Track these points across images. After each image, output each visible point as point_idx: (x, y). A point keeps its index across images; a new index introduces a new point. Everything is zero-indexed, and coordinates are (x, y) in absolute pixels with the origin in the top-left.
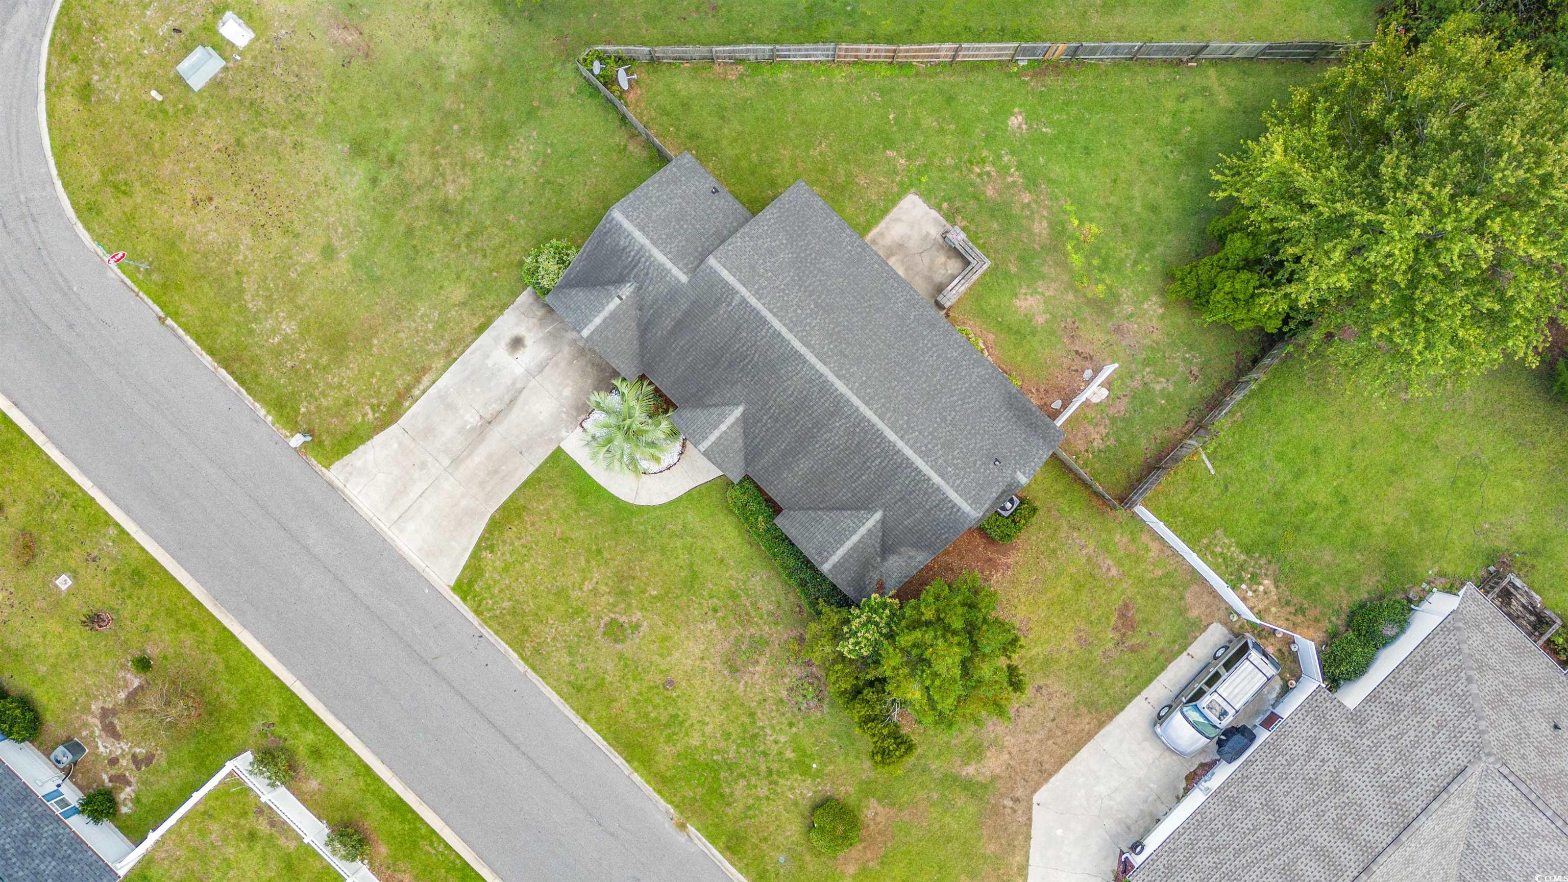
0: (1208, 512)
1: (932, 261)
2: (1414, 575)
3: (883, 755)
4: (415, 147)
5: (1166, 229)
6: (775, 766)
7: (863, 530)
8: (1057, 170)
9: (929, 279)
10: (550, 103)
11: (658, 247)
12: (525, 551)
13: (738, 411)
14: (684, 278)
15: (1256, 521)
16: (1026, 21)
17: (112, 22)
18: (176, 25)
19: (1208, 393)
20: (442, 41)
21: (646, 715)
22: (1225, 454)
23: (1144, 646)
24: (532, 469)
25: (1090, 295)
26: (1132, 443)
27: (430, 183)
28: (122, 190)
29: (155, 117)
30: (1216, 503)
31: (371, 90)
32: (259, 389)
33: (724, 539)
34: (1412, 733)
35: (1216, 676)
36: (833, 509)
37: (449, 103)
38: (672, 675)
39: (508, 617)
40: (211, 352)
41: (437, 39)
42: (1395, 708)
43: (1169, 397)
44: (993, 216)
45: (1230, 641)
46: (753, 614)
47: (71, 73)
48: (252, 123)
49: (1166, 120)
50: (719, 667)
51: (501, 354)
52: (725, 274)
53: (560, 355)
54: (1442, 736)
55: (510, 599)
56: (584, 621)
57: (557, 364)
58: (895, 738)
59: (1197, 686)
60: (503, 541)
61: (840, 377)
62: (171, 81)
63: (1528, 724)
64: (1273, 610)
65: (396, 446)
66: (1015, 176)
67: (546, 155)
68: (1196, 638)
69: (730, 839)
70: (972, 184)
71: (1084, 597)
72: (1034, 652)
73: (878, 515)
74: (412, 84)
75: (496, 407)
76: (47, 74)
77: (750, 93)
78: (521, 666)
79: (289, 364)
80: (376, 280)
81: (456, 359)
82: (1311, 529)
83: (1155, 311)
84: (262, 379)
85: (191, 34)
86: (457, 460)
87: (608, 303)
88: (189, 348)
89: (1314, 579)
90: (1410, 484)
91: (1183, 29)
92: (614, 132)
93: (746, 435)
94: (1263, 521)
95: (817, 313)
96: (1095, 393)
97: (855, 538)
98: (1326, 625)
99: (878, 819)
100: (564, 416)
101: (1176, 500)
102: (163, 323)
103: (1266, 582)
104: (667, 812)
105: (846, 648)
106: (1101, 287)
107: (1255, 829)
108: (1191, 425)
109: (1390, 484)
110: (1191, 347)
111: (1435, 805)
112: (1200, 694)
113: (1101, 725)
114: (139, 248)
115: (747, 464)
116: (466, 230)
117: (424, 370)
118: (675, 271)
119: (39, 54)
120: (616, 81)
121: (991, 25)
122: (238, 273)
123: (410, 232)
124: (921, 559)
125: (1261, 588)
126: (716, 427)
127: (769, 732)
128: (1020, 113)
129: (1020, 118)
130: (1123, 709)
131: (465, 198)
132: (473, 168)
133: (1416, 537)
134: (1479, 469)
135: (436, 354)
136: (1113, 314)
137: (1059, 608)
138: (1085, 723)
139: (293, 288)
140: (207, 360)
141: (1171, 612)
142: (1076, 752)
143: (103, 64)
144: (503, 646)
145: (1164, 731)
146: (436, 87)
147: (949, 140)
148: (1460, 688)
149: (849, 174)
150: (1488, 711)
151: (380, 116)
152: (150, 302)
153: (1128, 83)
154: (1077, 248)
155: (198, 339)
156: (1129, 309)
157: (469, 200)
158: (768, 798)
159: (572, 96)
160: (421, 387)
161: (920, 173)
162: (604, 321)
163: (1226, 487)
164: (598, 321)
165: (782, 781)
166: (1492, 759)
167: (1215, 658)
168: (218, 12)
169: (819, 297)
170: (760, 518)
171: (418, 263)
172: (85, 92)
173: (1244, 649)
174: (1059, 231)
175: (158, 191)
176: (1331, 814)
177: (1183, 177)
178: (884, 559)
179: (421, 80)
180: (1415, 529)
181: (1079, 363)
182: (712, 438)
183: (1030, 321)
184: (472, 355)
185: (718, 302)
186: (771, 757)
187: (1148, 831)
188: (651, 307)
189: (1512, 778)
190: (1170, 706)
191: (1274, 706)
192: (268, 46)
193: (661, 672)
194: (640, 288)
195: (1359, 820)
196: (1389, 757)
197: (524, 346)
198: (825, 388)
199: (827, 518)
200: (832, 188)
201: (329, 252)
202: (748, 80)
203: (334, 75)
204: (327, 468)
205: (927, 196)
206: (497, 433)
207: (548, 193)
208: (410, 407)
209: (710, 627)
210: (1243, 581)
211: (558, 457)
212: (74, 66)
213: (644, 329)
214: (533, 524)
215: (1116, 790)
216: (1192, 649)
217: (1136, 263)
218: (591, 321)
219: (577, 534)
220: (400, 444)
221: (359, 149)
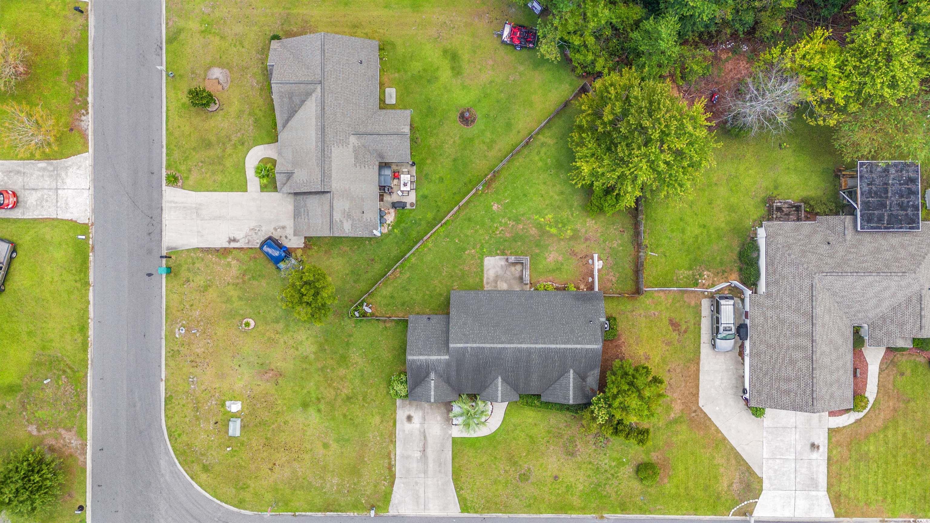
0: (667, 268)
1: (511, 272)
2: (747, 229)
3: (641, 442)
4: (322, 388)
5: (571, 196)
6: (612, 472)
7: (571, 380)
8: (521, 210)
9: (515, 278)
10: (350, 336)
11: (430, 355)
12: (472, 480)
13: (500, 379)
14: (447, 357)
15: (684, 257)
16: (470, 175)
17: (193, 440)
18: (214, 421)
19: (632, 232)
20: (300, 349)
21: (558, 494)
22: (655, 246)
23: (688, 327)
24: (451, 452)
25: (568, 237)
26: (624, 269)
27: (337, 395)
28: (245, 488)
29: (235, 456)
30: (667, 263)
31: (292, 384)
32: (344, 508)
33: (530, 417)
34: (788, 286)
35: (718, 319)
36: (556, 381)
37: (319, 365)
38: (554, 474)
39: (487, 505)
40: (319, 511)
41: (297, 349)
42: (776, 282)
43: (621, 245)
44: (516, 241)
45: (712, 301)
46: (561, 432)
47: (197, 468)
48: (265, 429)
49: (540, 164)
50: (566, 457)
51: (408, 426)
52: (459, 345)
53: (426, 409)
54: (797, 280)
55: (482, 499)
56: (512, 484)
57: (428, 413)
58: (640, 433)
59: (715, 326)
60: (463, 483)
61: (521, 343)
62: (229, 440)
63: (819, 251)
64: (715, 279)
65: (402, 485)
66: (511, 223)
67: (364, 352)
68: (701, 310)
69: (620, 507)
70: (501, 238)
71: (655, 330)
72: (657, 361)
73: (572, 371)
74: (303, 370)
75: (421, 445)
76: (188, 474)
77: (408, 274)
78: (505, 516)
79: (346, 492)
80: (348, 440)
81: (395, 441)
82: (703, 244)
83: (592, 223)
84: (342, 504)
85: (221, 420)
86: (425, 472)
87: (430, 385)
88: (311, 516)
89: (718, 258)
90: (719, 202)
91: (519, 132)
92: (378, 326)
93: (508, 383)
94: (686, 256)
95: (496, 329)
96: (598, 265)
97: (571, 385)
98: (736, 269)
99: (659, 457)
100: (445, 427)
101: (654, 274)
102: (296, 516)
103: (705, 273)
104: (593, 517)
105: (600, 421)
106: (569, 232)
107: (771, 357)
108: (636, 247)
109: (713, 208)
110: (613, 224)
111: (814, 303)
112: (718, 328)
113: (698, 364)
114: (267, 500)
115: (517, 392)
116: (361, 398)
117: (389, 454)
118: (443, 357)
119: (180, 471)
120: (366, 312)
121: (460, 186)
122: (304, 479)
123: (345, 416)
124: (597, 372)
125: (706, 276)
126: (497, 390)
127: (600, 463)
128: (494, 203)
129: (496, 205)
130: (700, 353)
131: (352, 389)
132: (345, 377)
133: (736, 217)
134: (735, 179)
135: (388, 445)
136: (580, 236)
137: (651, 340)
138: (693, 368)
139: (324, 468)
140: (320, 514)
141: (686, 310)
142: (699, 379)
143: (202, 455)
144: (494, 515)
145: (718, 349)
146: (311, 364)
147: (481, 232)
148: (789, 259)
149: (460, 270)
150: (803, 260)
151: (302, 389)
152: (286, 513)
153: (518, 164)
154: (551, 227)
155: (311, 511)
156: (583, 230)
157: (354, 389)
158: (620, 484)
159: (355, 327)
160: (393, 460)
161: (482, 249)
162: (435, 391)
163: (665, 256)
164: (433, 393)
165: (619, 474)
166: (817, 275)
167: (712, 311)
168: (223, 405)
169: (492, 323)
170: (536, 402)
171: (356, 422)
172: (206, 469)
173: (718, 302)
174: (540, 227)
175: (256, 477)
176: (788, 333)
177: (561, 176)
178: (585, 382)
179: (304, 366)
180: (733, 215)
181: (584, 261)
182: (500, 395)
183: (558, 262)
184: (399, 436)
185: (464, 355)
186: (609, 471)
187: (743, 383)
188: (444, 373)
189: (829, 274)
190: (713, 339)
191: (744, 308)
192: (248, 401)
193: (550, 477)
194: (436, 371)
195: (797, 327)
196: (788, 299)
197: (412, 417)
198: (519, 350)
199: (557, 385)
200: (460, 279)
201: (326, 446)
202: (403, 271)
203: (277, 390)
204: (388, 512)
205: (490, 254)
206: (430, 452)
207: (376, 363)
208: (395, 469)
209: (551, 449)
210: (698, 280)
211: (455, 441)
212: (194, 464)
213: (448, 381)
214: (467, 469)
215: (722, 379)
216: (703, 314)
217: (572, 215)
218: (431, 395)
219: (484, 459)
220: (403, 483)
221: (305, 405)
